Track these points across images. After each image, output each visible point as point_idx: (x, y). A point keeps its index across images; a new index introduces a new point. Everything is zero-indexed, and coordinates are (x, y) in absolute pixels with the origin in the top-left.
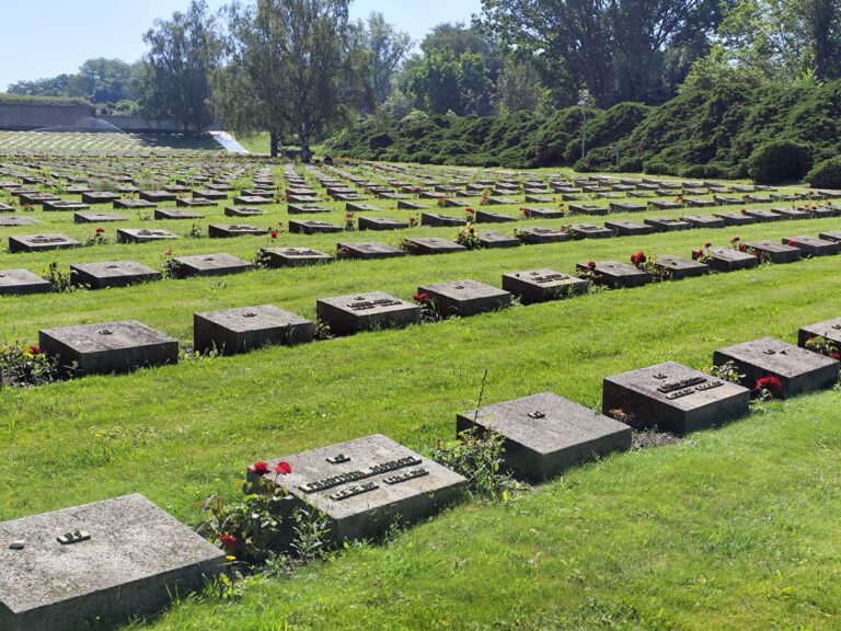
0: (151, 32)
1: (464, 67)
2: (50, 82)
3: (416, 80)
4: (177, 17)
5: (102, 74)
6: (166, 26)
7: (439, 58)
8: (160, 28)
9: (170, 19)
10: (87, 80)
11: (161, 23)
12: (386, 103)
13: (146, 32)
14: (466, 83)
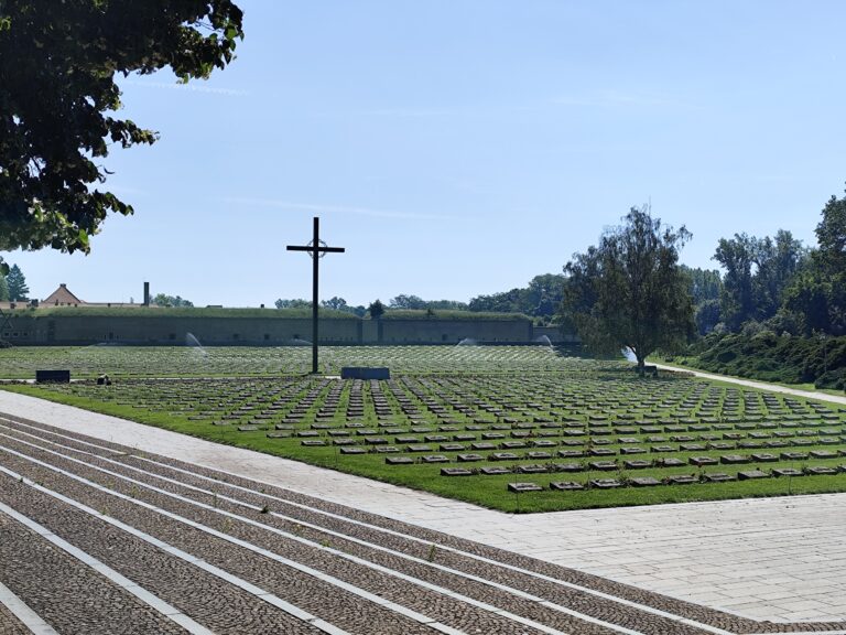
0: (569, 264)
1: (834, 287)
2: (504, 295)
3: (791, 299)
4: (591, 250)
5: (547, 288)
6: (582, 258)
7: (811, 280)
8: (577, 260)
9: (585, 252)
10: (535, 293)
11: (579, 256)
12: (777, 315)
13: (566, 264)
14: (836, 302)
